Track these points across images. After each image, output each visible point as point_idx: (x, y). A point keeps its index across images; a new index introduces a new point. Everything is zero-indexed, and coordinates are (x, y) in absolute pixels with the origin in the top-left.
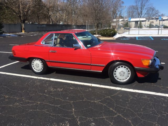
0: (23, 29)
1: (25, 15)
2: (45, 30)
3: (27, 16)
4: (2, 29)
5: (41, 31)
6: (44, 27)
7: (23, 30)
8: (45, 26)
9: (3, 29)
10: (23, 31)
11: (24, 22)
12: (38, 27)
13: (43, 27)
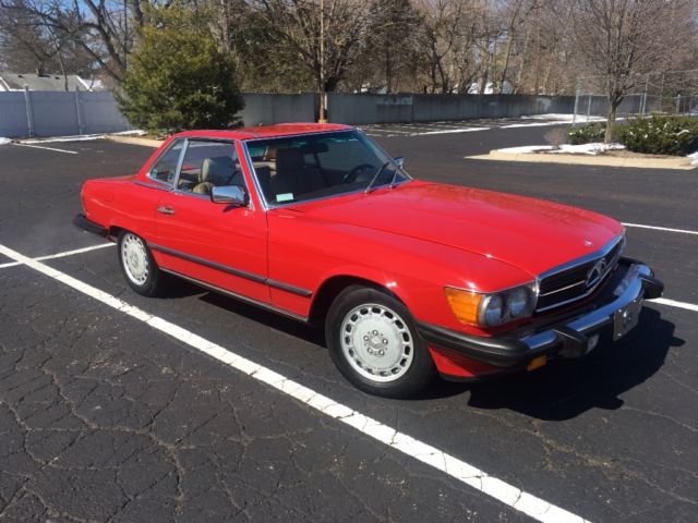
0: (322, 113)
1: (338, 61)
2: (409, 119)
3: (343, 63)
4: (235, 112)
5: (390, 123)
6: (406, 106)
7: (322, 116)
8: (409, 101)
9: (239, 114)
10: (322, 121)
11: (330, 86)
12: (380, 107)
13: (400, 106)
